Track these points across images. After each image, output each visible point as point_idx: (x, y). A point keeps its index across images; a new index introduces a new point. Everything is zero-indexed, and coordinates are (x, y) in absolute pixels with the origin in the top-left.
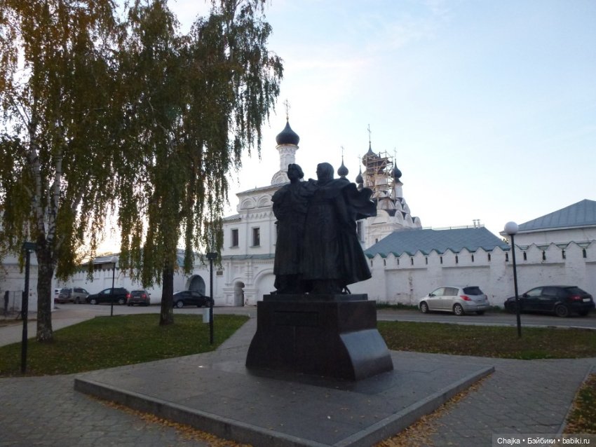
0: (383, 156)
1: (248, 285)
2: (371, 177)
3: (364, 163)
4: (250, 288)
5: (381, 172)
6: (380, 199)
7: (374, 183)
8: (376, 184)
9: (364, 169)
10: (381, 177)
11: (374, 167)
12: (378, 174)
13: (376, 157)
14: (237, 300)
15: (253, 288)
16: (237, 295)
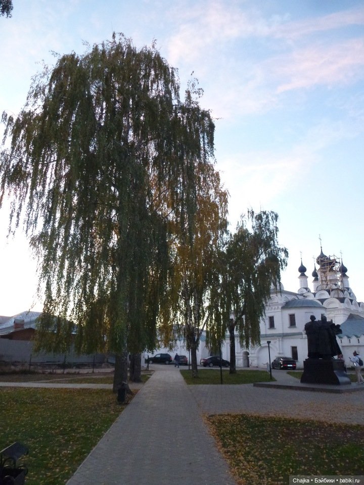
0: (332, 258)
1: (252, 354)
2: (324, 273)
3: (318, 262)
4: (253, 355)
5: (331, 270)
6: (332, 290)
7: (326, 277)
8: (328, 278)
9: (318, 267)
10: (331, 273)
11: (326, 267)
12: (329, 271)
13: (327, 259)
14: (244, 363)
15: (255, 355)
16: (244, 360)
